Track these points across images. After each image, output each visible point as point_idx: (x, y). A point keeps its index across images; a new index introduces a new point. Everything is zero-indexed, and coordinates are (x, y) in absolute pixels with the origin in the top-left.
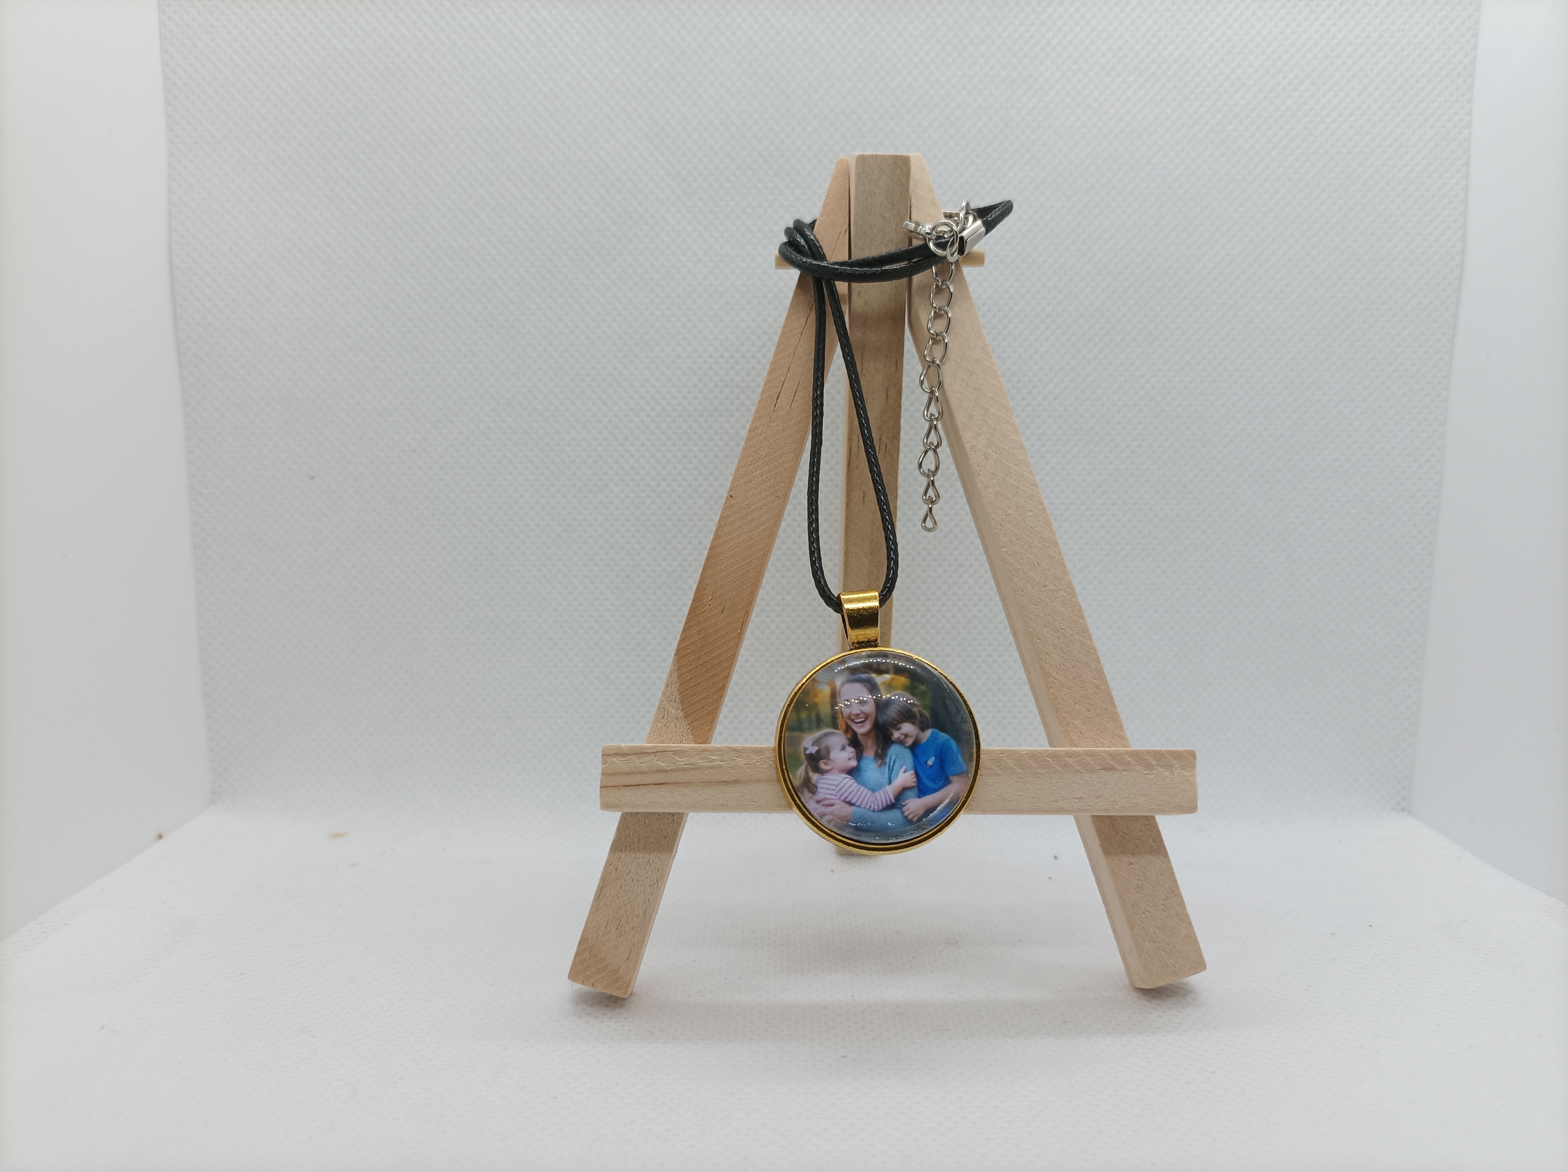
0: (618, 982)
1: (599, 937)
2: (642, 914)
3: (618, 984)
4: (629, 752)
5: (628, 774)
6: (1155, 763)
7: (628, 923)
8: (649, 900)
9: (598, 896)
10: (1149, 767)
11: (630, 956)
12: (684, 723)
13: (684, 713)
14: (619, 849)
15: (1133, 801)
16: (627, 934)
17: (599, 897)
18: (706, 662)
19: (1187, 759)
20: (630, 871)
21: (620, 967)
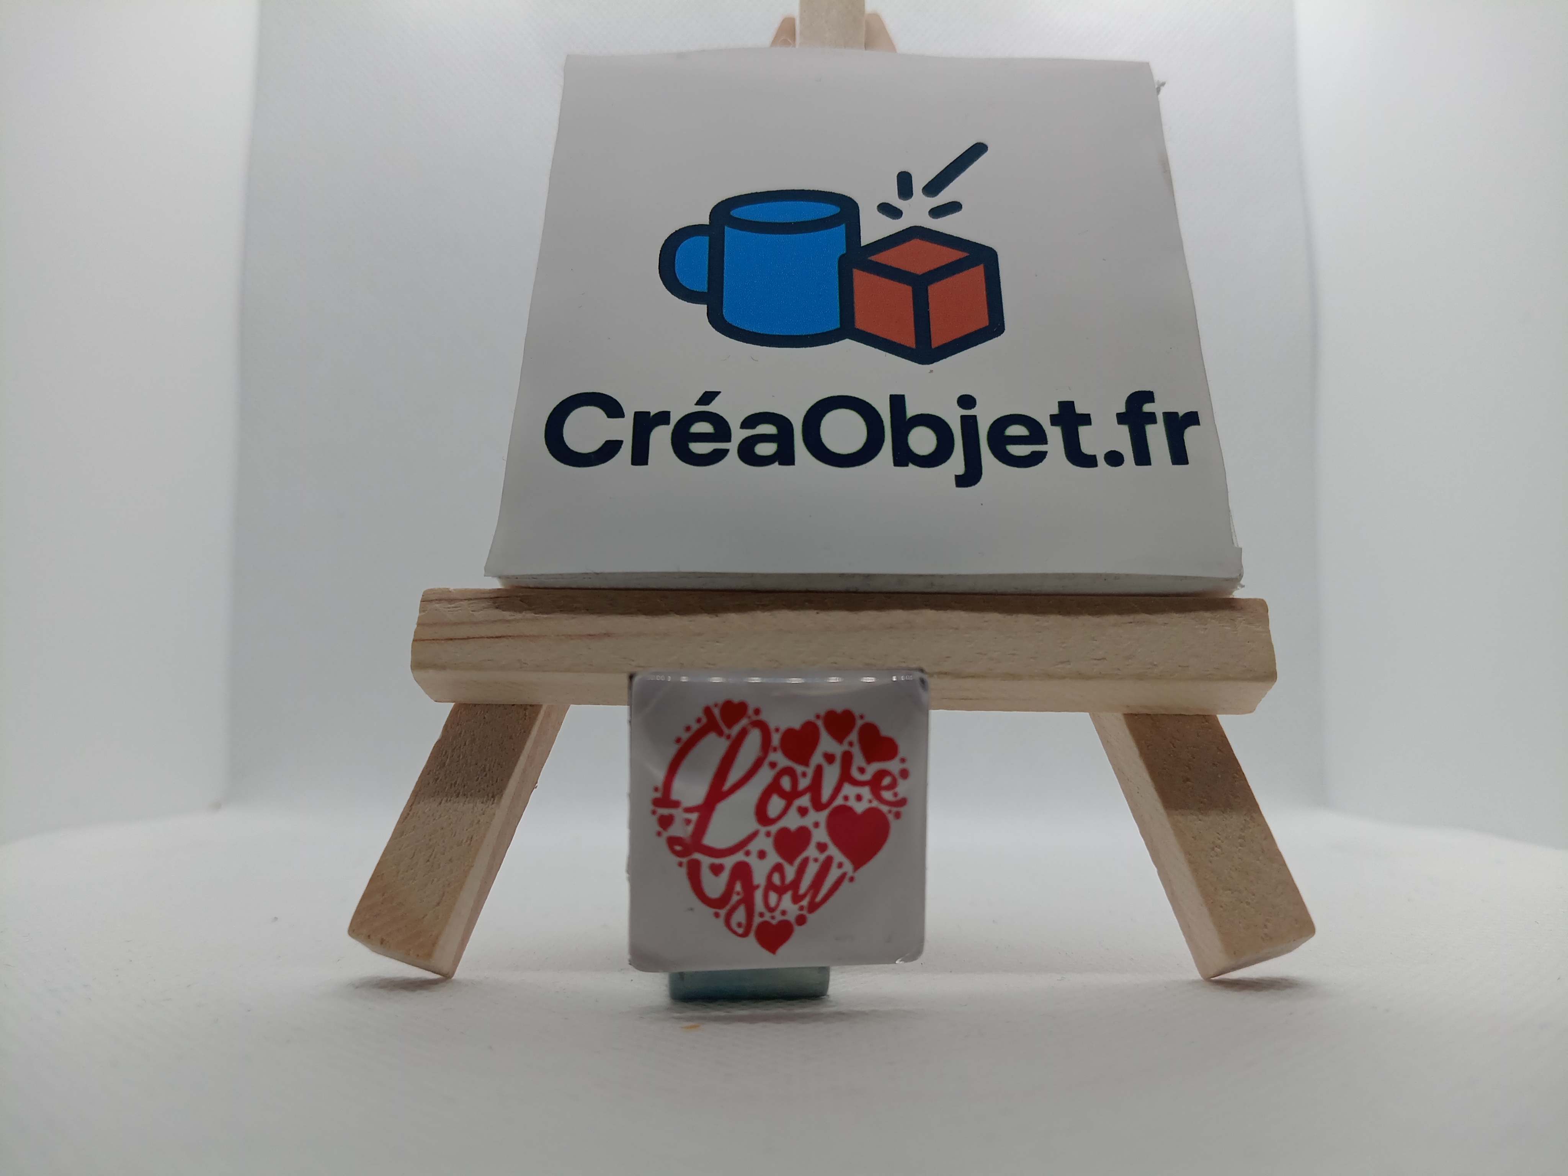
0: (420, 938)
3: (420, 940)
4: (459, 597)
5: (455, 624)
11: (442, 900)
19: (1255, 610)
20: (456, 783)
21: (425, 916)
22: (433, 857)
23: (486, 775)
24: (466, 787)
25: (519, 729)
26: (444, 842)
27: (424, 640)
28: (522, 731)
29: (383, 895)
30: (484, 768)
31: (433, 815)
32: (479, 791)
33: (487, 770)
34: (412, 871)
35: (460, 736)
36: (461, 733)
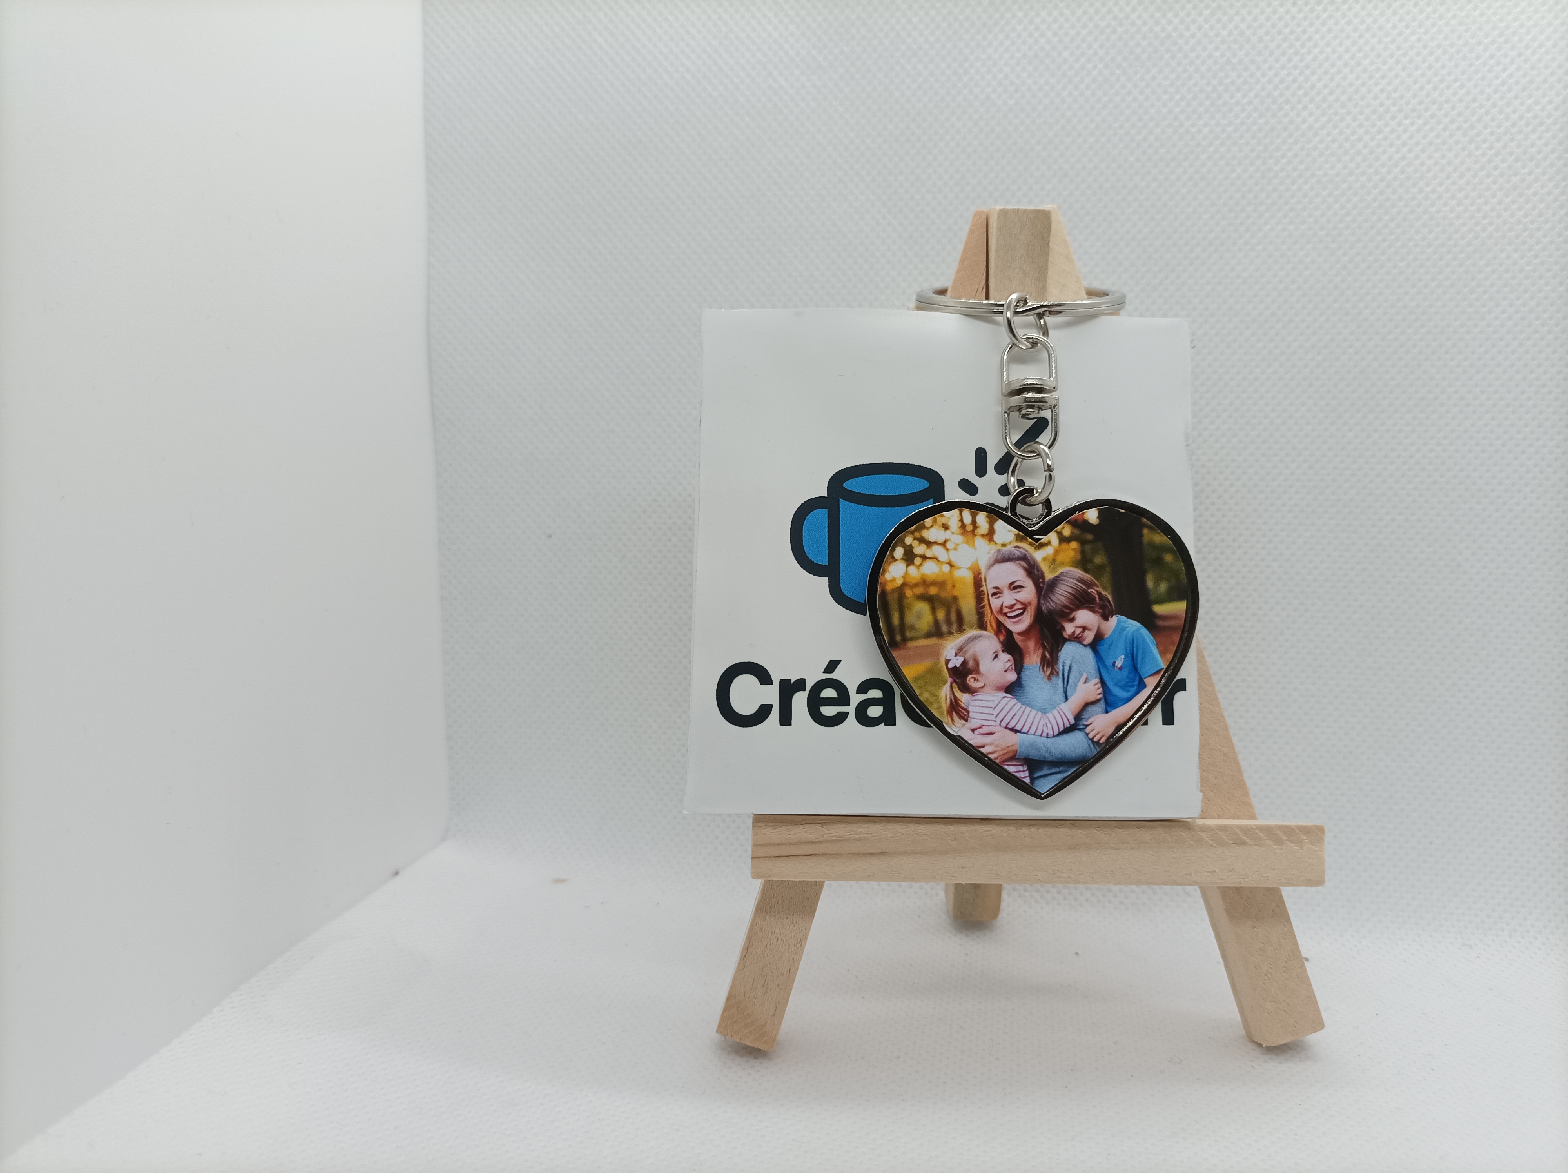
0: (764, 1037)
1: (746, 992)
2: (787, 972)
3: (765, 1038)
5: (779, 845)
6: (1285, 838)
7: (773, 981)
8: (793, 959)
9: (744, 952)
10: (1279, 842)
11: (775, 1011)
14: (764, 909)
15: (1263, 875)
16: (772, 991)
17: (746, 955)
19: (1315, 833)
20: (775, 932)
21: (766, 1023)
22: (766, 983)
23: (794, 926)
24: (782, 934)
25: (813, 892)
26: (772, 973)
27: (759, 857)
28: (815, 893)
29: (737, 1009)
30: (793, 921)
31: (763, 954)
32: (791, 937)
33: (795, 922)
34: (754, 993)
35: (774, 897)
36: (774, 895)
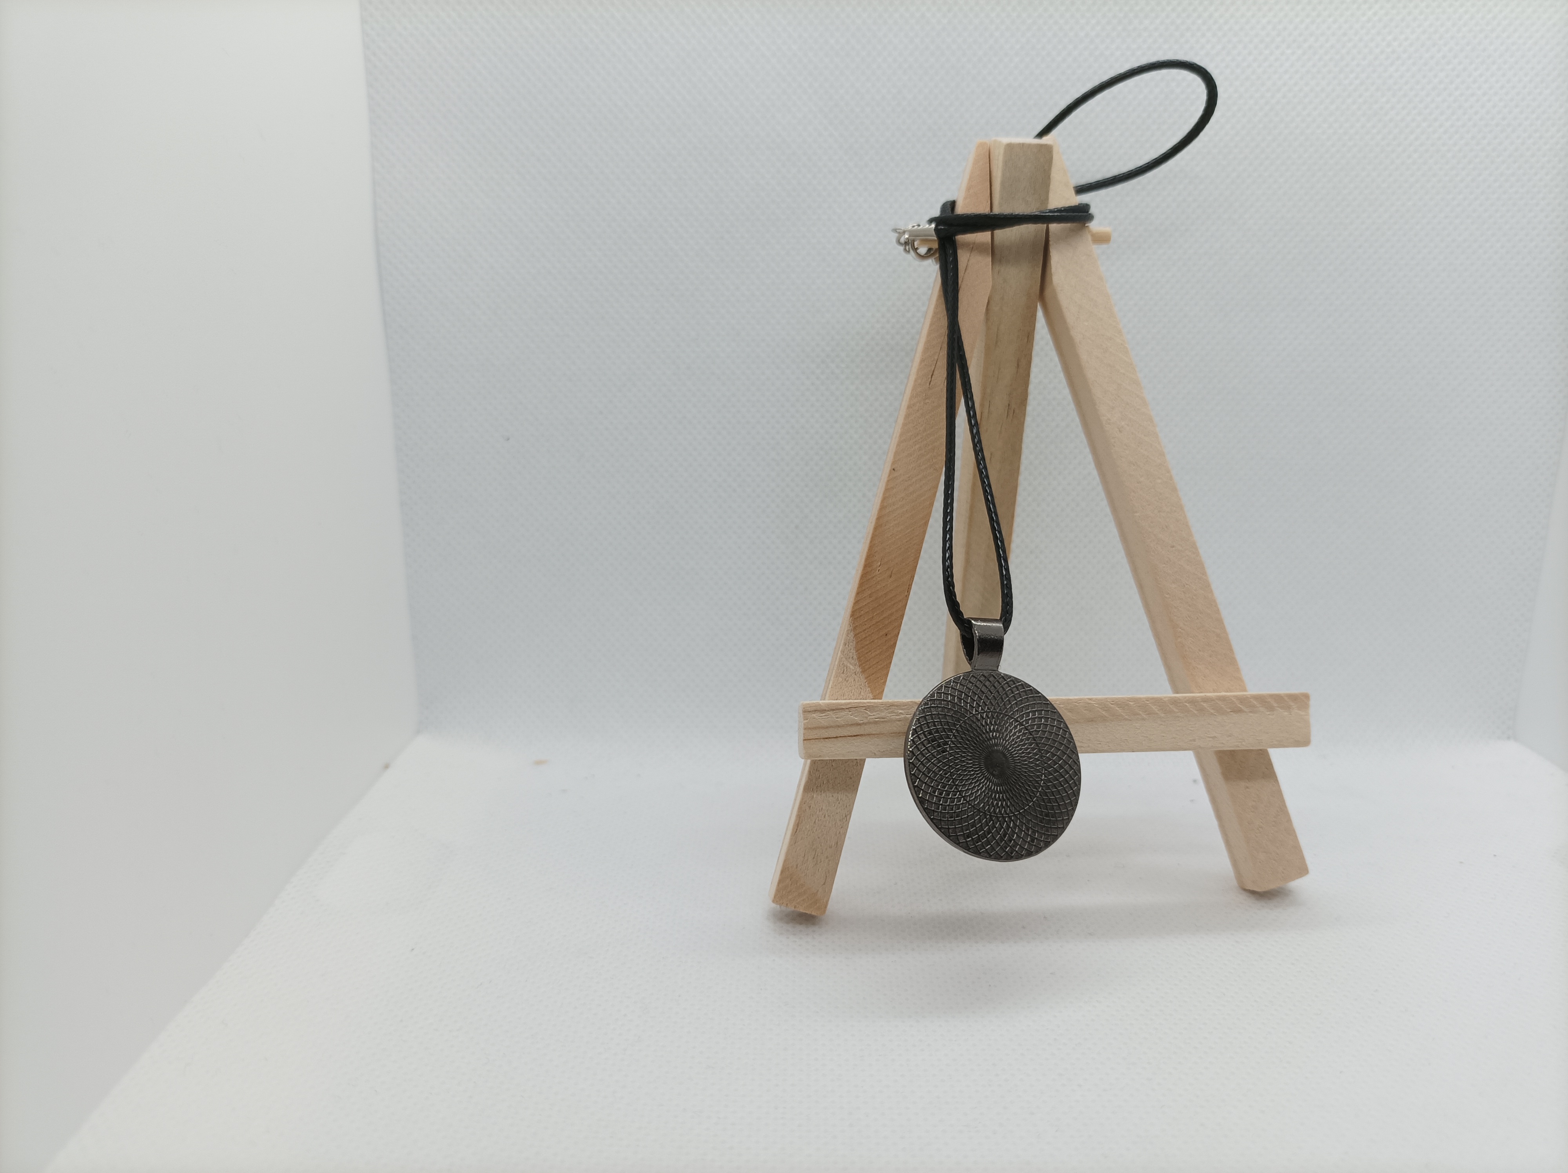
1: (799, 865)
2: (835, 845)
4: (827, 709)
5: (827, 727)
6: (1275, 705)
7: (822, 853)
8: (840, 833)
9: (795, 830)
10: (1271, 709)
11: (826, 881)
12: (861, 677)
13: (861, 668)
14: (811, 789)
15: (1258, 738)
16: (822, 862)
18: (878, 622)
19: (1301, 700)
20: (822, 808)
21: (818, 891)
24: (829, 811)
27: (810, 739)
29: (791, 880)
31: (812, 830)
32: (837, 813)
33: (840, 799)
34: (806, 865)
36: (819, 776)
